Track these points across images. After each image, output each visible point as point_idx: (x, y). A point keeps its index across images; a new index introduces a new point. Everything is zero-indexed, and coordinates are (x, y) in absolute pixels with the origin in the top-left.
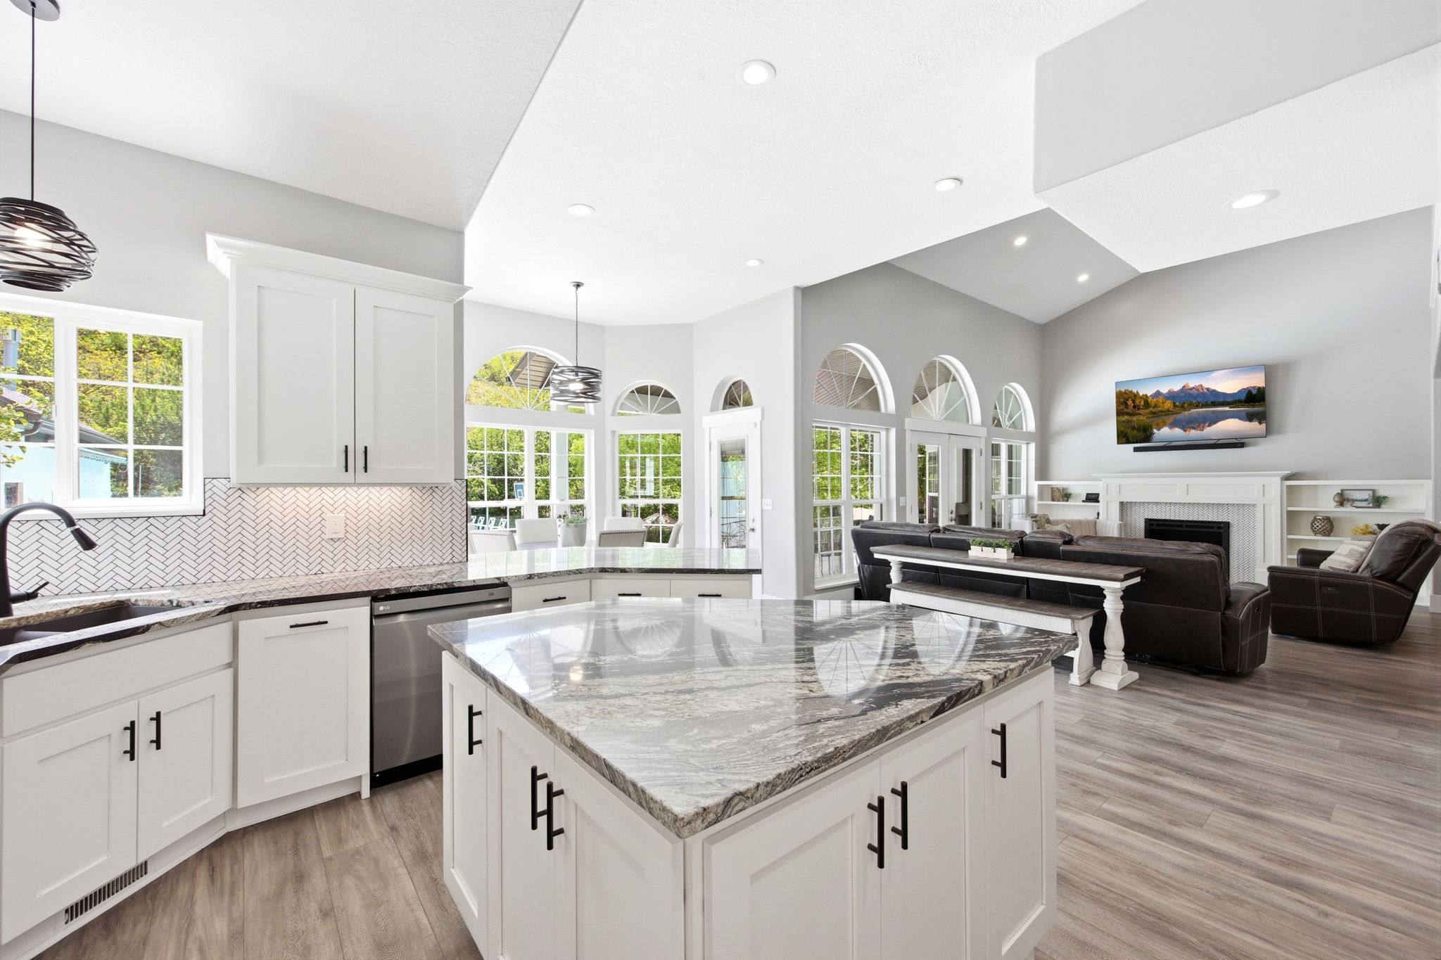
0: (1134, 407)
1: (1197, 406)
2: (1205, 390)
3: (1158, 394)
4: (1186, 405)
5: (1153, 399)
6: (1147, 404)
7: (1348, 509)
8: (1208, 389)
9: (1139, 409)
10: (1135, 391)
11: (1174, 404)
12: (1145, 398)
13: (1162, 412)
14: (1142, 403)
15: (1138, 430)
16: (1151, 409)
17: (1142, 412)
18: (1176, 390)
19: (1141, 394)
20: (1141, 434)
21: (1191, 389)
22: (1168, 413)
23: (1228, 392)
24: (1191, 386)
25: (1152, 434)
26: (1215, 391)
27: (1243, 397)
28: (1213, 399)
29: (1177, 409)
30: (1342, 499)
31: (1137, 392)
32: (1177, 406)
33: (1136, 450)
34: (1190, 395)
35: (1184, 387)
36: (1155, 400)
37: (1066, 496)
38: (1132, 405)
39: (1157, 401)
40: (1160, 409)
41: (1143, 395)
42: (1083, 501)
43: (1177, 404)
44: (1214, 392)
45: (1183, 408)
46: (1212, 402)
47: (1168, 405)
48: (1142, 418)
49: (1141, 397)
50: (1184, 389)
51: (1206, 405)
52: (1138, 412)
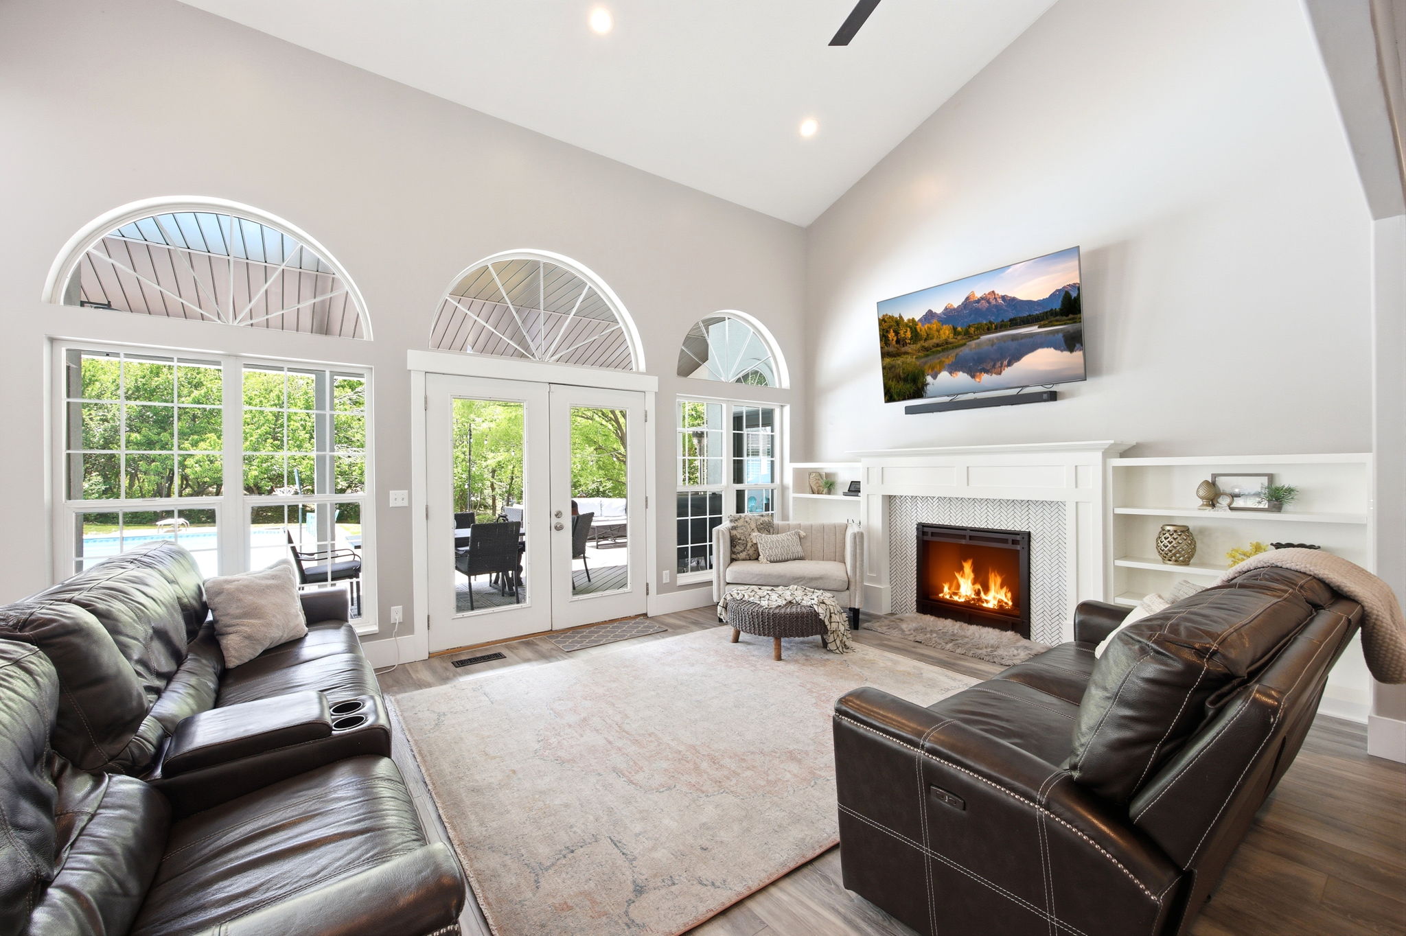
0: (898, 342)
1: (988, 329)
2: (1000, 301)
3: (930, 315)
4: (972, 330)
5: (923, 325)
6: (916, 336)
7: (1221, 512)
8: (1003, 298)
9: (905, 344)
10: (896, 315)
11: (955, 329)
12: (912, 325)
13: (938, 345)
14: (909, 334)
15: (905, 380)
16: (922, 343)
17: (908, 349)
18: (955, 306)
19: (906, 320)
20: (909, 387)
21: (978, 301)
22: (945, 346)
23: (1035, 299)
24: (978, 295)
25: (925, 384)
26: (1014, 299)
27: (1057, 306)
28: (1011, 315)
29: (959, 337)
30: (1213, 495)
31: (901, 317)
32: (959, 333)
33: (909, 410)
34: (978, 312)
35: (967, 298)
36: (926, 327)
37: (829, 485)
38: (895, 339)
39: (929, 328)
40: (935, 341)
41: (909, 320)
42: (845, 494)
43: (959, 329)
44: (1012, 302)
45: (968, 335)
46: (1011, 320)
47: (946, 332)
48: (909, 361)
49: (907, 325)
50: (967, 303)
51: (1001, 327)
52: (903, 349)
